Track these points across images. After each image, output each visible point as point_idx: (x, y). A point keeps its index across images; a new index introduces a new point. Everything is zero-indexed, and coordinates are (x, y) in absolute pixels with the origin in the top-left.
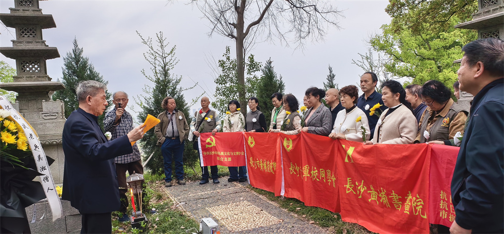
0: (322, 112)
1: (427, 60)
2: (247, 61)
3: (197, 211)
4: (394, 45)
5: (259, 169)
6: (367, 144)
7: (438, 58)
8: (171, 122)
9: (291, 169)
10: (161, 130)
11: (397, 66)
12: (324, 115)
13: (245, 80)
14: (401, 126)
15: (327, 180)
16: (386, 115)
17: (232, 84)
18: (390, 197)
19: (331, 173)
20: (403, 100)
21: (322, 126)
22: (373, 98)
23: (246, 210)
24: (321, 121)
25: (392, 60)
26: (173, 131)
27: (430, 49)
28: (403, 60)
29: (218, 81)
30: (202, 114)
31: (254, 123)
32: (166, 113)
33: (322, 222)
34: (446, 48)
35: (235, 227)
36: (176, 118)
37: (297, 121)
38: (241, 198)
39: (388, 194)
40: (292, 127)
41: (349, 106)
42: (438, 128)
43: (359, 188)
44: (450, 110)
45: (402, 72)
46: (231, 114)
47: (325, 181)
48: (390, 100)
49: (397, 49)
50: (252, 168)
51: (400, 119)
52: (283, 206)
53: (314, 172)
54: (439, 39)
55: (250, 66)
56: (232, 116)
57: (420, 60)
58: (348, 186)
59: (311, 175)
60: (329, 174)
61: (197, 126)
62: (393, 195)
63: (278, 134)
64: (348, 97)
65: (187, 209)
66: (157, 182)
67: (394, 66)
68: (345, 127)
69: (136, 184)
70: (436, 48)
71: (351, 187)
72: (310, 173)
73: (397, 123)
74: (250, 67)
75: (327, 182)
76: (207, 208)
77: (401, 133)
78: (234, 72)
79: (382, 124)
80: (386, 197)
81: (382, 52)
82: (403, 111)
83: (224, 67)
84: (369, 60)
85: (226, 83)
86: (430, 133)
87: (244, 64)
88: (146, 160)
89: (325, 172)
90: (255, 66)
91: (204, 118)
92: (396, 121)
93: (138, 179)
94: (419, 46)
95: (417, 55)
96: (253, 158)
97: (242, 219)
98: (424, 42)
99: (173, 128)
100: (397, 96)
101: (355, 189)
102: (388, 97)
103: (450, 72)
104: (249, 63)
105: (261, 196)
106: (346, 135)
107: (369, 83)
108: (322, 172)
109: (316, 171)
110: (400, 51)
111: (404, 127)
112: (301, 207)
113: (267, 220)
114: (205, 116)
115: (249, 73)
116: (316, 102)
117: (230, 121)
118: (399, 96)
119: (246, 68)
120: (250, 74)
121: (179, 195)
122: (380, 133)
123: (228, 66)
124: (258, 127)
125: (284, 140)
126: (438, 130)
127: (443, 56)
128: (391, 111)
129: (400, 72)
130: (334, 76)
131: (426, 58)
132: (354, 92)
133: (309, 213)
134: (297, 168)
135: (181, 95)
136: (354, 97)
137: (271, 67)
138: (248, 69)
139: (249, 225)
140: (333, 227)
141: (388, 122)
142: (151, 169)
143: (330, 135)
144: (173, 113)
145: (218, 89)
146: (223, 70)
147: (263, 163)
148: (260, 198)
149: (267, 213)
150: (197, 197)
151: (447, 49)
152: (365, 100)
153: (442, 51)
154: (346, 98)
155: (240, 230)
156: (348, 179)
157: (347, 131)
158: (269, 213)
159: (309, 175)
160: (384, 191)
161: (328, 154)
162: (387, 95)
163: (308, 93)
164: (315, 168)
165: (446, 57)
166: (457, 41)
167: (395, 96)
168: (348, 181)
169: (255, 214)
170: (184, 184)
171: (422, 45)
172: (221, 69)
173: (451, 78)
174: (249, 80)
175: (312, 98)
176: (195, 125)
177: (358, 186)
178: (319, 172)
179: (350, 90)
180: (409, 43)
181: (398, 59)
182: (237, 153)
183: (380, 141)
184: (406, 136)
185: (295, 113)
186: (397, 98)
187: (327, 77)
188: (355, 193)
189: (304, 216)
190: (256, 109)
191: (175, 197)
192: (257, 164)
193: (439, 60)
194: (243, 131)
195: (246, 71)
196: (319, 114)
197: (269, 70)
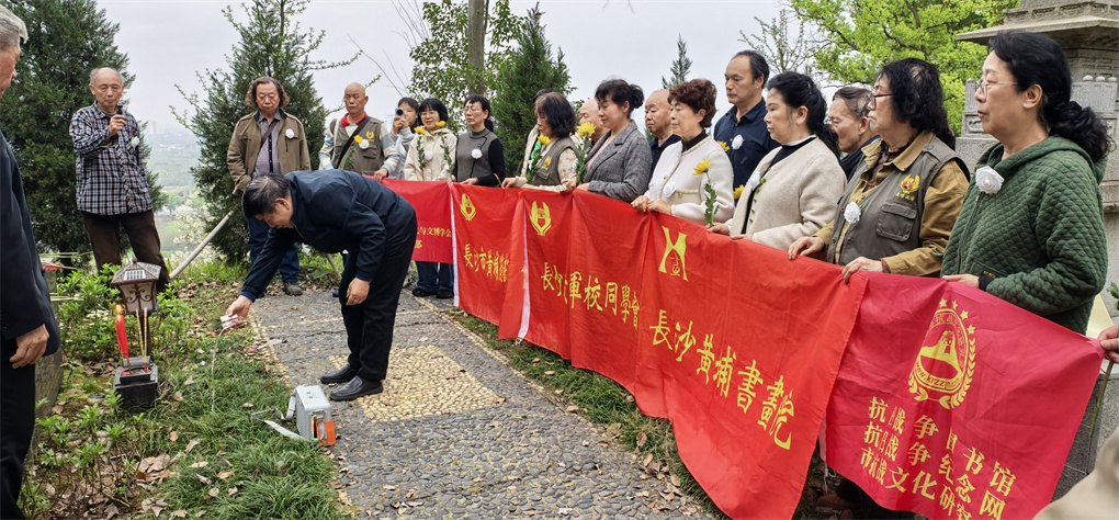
0: (626, 144)
1: (907, 50)
2: (493, 12)
3: (306, 364)
4: (843, 10)
5: (482, 272)
6: (717, 232)
7: (932, 46)
8: (267, 143)
9: (545, 277)
10: (243, 159)
11: (841, 57)
12: (631, 152)
13: (486, 58)
14: (806, 192)
15: (620, 308)
16: (773, 163)
17: (454, 65)
18: (740, 373)
19: (631, 293)
20: (818, 126)
21: (622, 181)
22: (754, 120)
23: (427, 367)
24: (623, 166)
25: (834, 44)
26: (271, 164)
27: (918, 25)
28: (858, 46)
29: (418, 54)
30: (347, 128)
31: (475, 161)
32: (257, 118)
33: (596, 411)
34: (953, 26)
35: (385, 410)
36: (280, 133)
37: (568, 163)
38: (423, 339)
39: (737, 365)
40: (555, 178)
41: (690, 134)
42: (884, 200)
43: (681, 338)
44: (923, 153)
45: (852, 72)
46: (427, 134)
47: (615, 311)
48: (782, 126)
49: (848, 20)
50: (468, 269)
51: (805, 174)
52: (515, 364)
53: (593, 290)
54: (941, 6)
55: (500, 24)
56: (430, 139)
57: (893, 48)
58: (658, 329)
59: (584, 295)
60: (626, 296)
61: (336, 157)
62: (749, 371)
63: (520, 193)
64: (686, 111)
65: (283, 356)
66: (235, 284)
67: (835, 58)
68: (672, 186)
69: (137, 288)
70: (931, 25)
71: (664, 331)
72: (581, 291)
73: (798, 183)
74: (498, 27)
75: (620, 315)
76: (332, 358)
77: (804, 210)
78: (460, 36)
79: (761, 184)
80: (731, 369)
81: (814, 22)
82: (817, 154)
83: (437, 20)
84: (778, 37)
85: (439, 60)
86: (862, 212)
87: (486, 19)
88: (209, 230)
89: (620, 288)
90: (511, 25)
91: (352, 139)
92: (794, 179)
93: (144, 277)
94: (895, 16)
95: (889, 37)
96: (472, 247)
97: (407, 390)
98: (906, 10)
99: (271, 158)
100: (801, 114)
101: (672, 338)
102: (777, 118)
103: (954, 81)
104: (497, 18)
105: (472, 337)
106: (673, 206)
107: (743, 82)
108: (611, 290)
109: (598, 287)
110: (853, 25)
111: (813, 196)
112: (556, 369)
113: (466, 398)
114: (356, 133)
115: (496, 41)
116: (621, 120)
117: (421, 152)
118: (805, 114)
119: (490, 29)
120: (498, 44)
121: (275, 321)
122: (753, 208)
123: (446, 20)
124: (485, 173)
125: (531, 205)
126: (885, 206)
127: (945, 44)
128: (788, 150)
129: (848, 71)
130: (688, 64)
131: (906, 45)
132: (701, 98)
133: (572, 385)
134: (559, 277)
135: (306, 75)
136: (703, 111)
137: (538, 27)
138: (495, 33)
139: (420, 407)
140: (619, 425)
141: (776, 178)
142: (224, 253)
143: (636, 203)
144: (276, 121)
145: (417, 74)
146: (434, 29)
147: (492, 259)
148: (470, 341)
149: (473, 379)
150: (317, 327)
151: (955, 29)
152: (736, 121)
153: (943, 32)
154: (683, 112)
155: (394, 419)
156: (662, 312)
157: (676, 196)
158: (480, 379)
159: (579, 296)
160: (731, 356)
161: (632, 247)
162: (776, 112)
163: (602, 94)
164: (596, 281)
165: (950, 46)
166: (978, 13)
167: (795, 115)
168: (661, 317)
169: (444, 380)
170: (299, 294)
171: (902, 15)
172: (428, 25)
173: (956, 94)
174: (493, 58)
175: (612, 108)
176: (331, 153)
177: (680, 333)
178: (603, 291)
179: (692, 92)
180: (874, 7)
181: (847, 42)
182: (437, 231)
183: (750, 227)
184: (816, 219)
185: (566, 143)
186: (802, 120)
187: (673, 66)
188: (670, 348)
189: (558, 392)
190: (483, 127)
191: (263, 324)
192: (479, 262)
193: (935, 51)
194: (450, 180)
195: (489, 36)
196: (620, 150)
197: (534, 35)
